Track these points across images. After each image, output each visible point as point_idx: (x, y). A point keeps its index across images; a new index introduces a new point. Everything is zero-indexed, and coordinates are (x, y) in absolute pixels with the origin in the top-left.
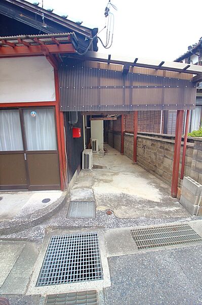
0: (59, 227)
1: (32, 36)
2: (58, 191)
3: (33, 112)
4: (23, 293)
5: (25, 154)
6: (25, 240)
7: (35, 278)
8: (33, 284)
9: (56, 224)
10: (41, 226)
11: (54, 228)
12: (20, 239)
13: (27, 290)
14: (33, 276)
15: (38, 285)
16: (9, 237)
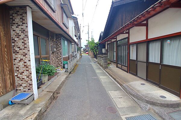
0: (157, 113)
1: (156, 3)
2: (177, 97)
3: (169, 40)
4: (121, 115)
5: (160, 66)
6: (138, 104)
7: (127, 116)
8: (125, 116)
9: (157, 111)
10: (149, 105)
11: (155, 112)
12: (137, 103)
13: (122, 115)
14: (128, 115)
15: (126, 118)
16: (134, 99)
